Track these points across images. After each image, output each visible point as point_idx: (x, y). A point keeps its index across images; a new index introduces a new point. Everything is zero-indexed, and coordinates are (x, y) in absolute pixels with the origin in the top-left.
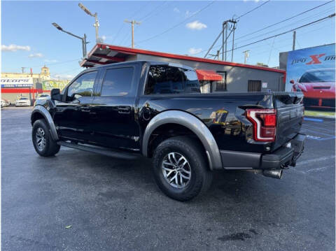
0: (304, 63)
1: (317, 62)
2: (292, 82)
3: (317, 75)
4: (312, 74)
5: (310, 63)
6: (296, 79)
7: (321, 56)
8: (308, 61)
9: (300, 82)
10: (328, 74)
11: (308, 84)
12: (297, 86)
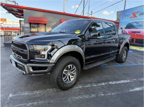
0: (129, 17)
1: (135, 16)
2: (121, 28)
3: (135, 24)
4: (132, 24)
5: (131, 17)
6: (124, 26)
7: (138, 12)
8: (131, 16)
9: (125, 28)
10: (140, 23)
11: (130, 30)
12: (124, 31)
